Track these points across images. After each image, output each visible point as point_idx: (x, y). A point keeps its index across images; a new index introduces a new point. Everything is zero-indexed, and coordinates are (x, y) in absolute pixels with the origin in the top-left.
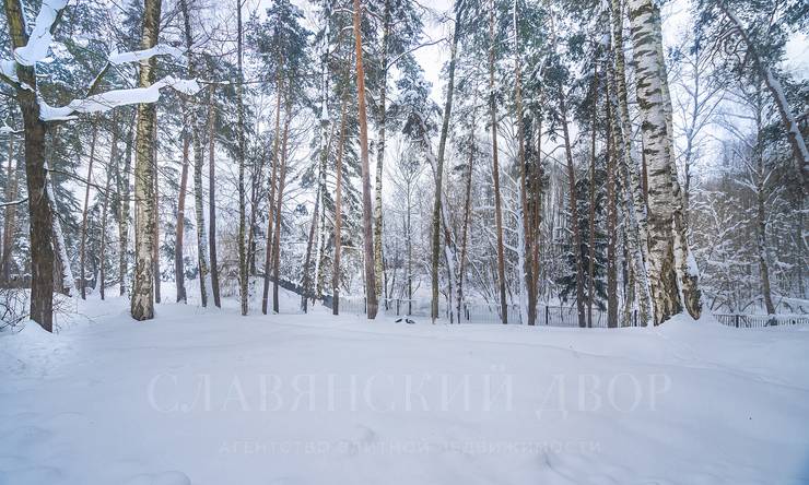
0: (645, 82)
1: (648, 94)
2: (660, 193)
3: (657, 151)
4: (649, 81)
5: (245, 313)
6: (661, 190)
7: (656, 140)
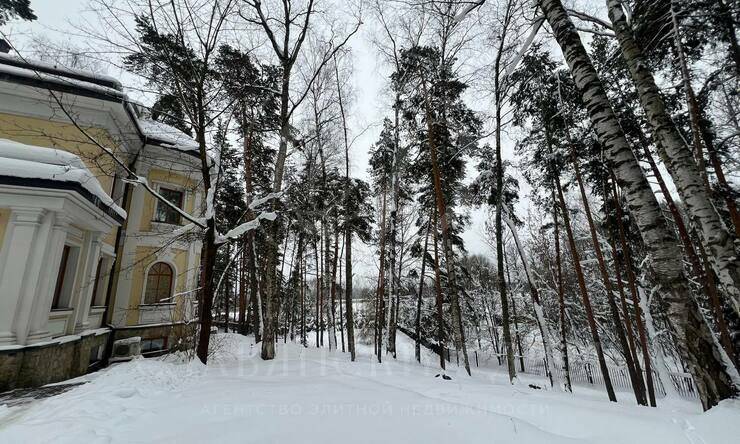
0: (607, 144)
1: (613, 155)
2: (656, 249)
3: (641, 206)
4: (611, 143)
5: (353, 360)
6: (657, 246)
7: (636, 195)
